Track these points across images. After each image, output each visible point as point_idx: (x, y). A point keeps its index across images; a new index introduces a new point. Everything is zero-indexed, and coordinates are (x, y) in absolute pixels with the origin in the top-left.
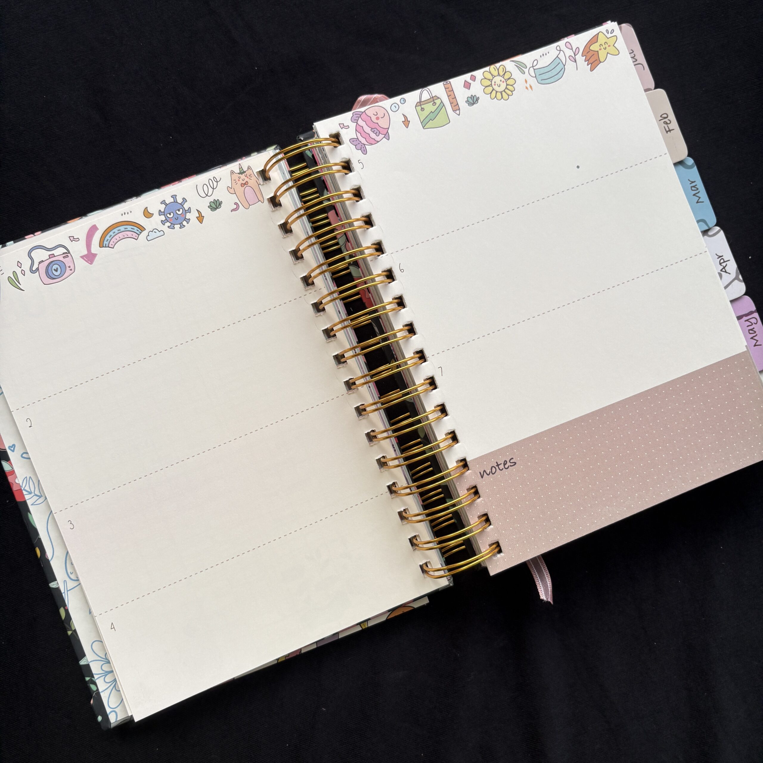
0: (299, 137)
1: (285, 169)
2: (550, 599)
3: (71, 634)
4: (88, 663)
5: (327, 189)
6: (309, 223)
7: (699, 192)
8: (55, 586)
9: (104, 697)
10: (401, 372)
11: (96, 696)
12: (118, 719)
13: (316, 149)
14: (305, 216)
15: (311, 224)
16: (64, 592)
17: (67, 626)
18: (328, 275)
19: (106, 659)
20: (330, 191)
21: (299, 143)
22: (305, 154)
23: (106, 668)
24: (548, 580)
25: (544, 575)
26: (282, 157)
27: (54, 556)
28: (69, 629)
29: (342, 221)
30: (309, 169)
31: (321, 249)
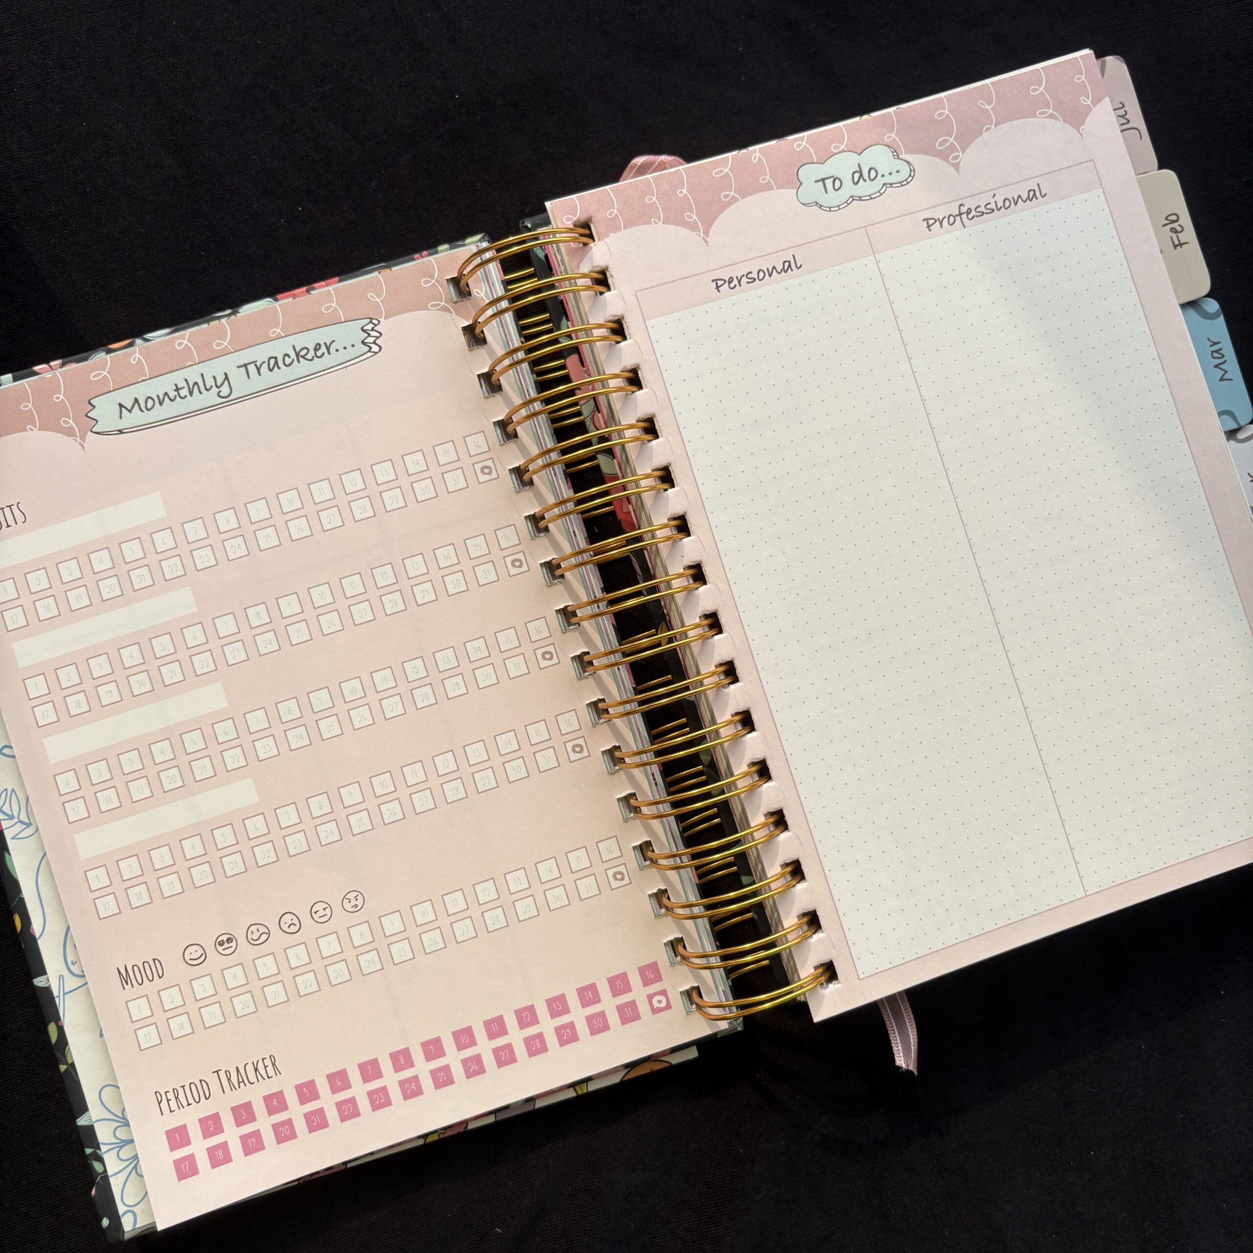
0: (523, 222)
1: (496, 276)
2: (912, 1066)
3: (67, 1070)
4: (91, 1123)
5: (567, 317)
6: (532, 374)
7: (1226, 361)
8: (45, 983)
9: (116, 1184)
10: (678, 649)
11: (102, 1183)
12: (137, 1226)
13: (553, 246)
14: (527, 363)
15: (535, 376)
16: (59, 996)
17: (59, 1055)
18: (559, 469)
19: (124, 1118)
20: (572, 321)
21: (523, 233)
22: (532, 254)
23: (122, 1134)
24: (912, 1032)
25: (906, 1024)
26: (492, 255)
27: (45, 931)
28: (62, 1061)
29: (590, 376)
30: (538, 280)
31: (549, 422)
